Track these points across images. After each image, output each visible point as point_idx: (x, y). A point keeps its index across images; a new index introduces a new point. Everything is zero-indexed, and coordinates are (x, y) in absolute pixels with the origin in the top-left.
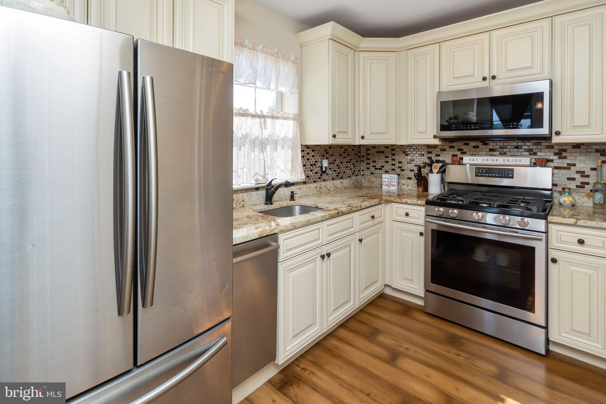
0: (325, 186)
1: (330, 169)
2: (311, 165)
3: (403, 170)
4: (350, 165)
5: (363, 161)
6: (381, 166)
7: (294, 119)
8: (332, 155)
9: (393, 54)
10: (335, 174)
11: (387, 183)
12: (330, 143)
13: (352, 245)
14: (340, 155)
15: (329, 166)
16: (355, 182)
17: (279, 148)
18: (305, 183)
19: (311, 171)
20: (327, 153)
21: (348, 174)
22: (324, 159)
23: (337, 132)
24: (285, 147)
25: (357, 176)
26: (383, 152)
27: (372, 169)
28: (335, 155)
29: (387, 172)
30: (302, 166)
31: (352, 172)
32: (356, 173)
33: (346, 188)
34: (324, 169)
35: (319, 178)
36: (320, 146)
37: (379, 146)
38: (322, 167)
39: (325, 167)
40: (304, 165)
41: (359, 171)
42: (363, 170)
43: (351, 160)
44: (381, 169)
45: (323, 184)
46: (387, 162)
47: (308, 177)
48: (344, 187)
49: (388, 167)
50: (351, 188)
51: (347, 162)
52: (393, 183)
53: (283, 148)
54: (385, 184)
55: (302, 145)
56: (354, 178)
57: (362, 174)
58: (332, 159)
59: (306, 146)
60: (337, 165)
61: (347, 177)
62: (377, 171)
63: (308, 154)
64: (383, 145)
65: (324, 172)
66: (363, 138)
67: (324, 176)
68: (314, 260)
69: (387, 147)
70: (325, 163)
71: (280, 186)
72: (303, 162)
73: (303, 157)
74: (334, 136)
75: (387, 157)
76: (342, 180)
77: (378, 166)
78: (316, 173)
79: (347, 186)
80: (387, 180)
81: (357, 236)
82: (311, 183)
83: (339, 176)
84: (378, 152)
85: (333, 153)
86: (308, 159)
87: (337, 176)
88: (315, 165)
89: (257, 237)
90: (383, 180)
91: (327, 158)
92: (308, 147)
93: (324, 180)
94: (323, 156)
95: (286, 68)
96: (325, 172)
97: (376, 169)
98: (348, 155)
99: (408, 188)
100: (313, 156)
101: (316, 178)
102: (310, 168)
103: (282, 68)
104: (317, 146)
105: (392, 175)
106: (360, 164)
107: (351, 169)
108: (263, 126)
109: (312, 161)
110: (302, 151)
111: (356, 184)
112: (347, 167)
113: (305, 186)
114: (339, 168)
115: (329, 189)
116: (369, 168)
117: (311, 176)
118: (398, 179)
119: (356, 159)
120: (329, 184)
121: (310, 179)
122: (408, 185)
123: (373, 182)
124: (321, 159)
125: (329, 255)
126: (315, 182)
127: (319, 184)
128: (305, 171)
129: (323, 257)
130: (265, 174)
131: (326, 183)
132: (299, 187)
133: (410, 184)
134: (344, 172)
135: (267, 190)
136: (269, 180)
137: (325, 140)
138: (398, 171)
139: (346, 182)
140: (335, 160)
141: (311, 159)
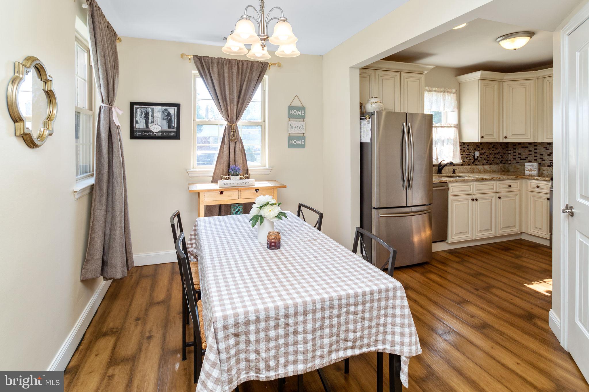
0: (477, 168)
1: (481, 158)
2: (466, 154)
3: (544, 160)
4: (498, 156)
5: (510, 154)
6: (526, 158)
7: (455, 127)
8: (482, 149)
9: (532, 81)
10: (484, 162)
11: (529, 169)
12: (480, 141)
13: (493, 199)
14: (489, 149)
15: (479, 156)
16: (502, 168)
17: (445, 144)
18: (462, 165)
19: (466, 158)
20: (479, 147)
21: (496, 162)
22: (476, 151)
23: (484, 135)
24: (449, 143)
25: (504, 164)
26: (527, 147)
27: (518, 160)
28: (485, 149)
29: (530, 162)
30: (460, 155)
31: (500, 161)
32: (504, 162)
33: (494, 171)
34: (476, 158)
35: (473, 163)
36: (473, 143)
37: (524, 143)
38: (474, 156)
39: (477, 157)
40: (462, 155)
41: (507, 160)
42: (510, 160)
43: (499, 152)
44: (526, 159)
45: (475, 167)
46: (531, 154)
47: (464, 161)
48: (493, 170)
49: (530, 158)
50: (498, 171)
51: (495, 154)
52: (534, 169)
53: (448, 144)
54: (527, 169)
55: (460, 142)
56: (501, 165)
57: (509, 162)
58: (483, 151)
59: (463, 143)
60: (487, 156)
61: (495, 164)
62: (521, 161)
63: (464, 147)
64: (527, 143)
65: (475, 160)
66: (506, 137)
67: (476, 162)
68: (468, 200)
69: (530, 144)
70: (477, 154)
71: (446, 165)
72: (461, 153)
73: (461, 149)
74: (482, 137)
75: (531, 151)
76: (491, 166)
77: (523, 157)
78: (470, 159)
79: (495, 170)
80: (529, 167)
81: (498, 195)
82: (466, 165)
83: (489, 162)
84: (522, 147)
85: (483, 147)
86: (464, 151)
87: (487, 162)
88: (469, 154)
89: (439, 182)
90: (526, 167)
91: (478, 151)
92: (464, 143)
93: (476, 165)
94: (475, 149)
95: (450, 98)
96: (477, 159)
97: (520, 159)
98: (496, 149)
99: (547, 173)
100: (468, 149)
101: (470, 163)
102: (465, 156)
103: (447, 98)
104: (470, 143)
105: (533, 164)
106: (508, 155)
107: (499, 159)
108: (436, 132)
109: (467, 152)
110: (460, 146)
111: (504, 169)
112: (495, 157)
113: (462, 167)
114: (488, 157)
115: (480, 170)
116: (515, 159)
117: (467, 161)
118: (539, 166)
119: (503, 152)
120: (481, 167)
121: (465, 163)
122: (548, 171)
123: (518, 168)
124: (474, 151)
125: (477, 200)
126: (469, 165)
127: (472, 167)
128: (462, 158)
129: (473, 200)
130: (437, 158)
131: (477, 166)
132: (458, 167)
133: (550, 170)
134: (493, 161)
135: (439, 167)
136: (440, 162)
137: (476, 139)
138: (540, 161)
139: (494, 167)
140: (485, 152)
141: (467, 151)
